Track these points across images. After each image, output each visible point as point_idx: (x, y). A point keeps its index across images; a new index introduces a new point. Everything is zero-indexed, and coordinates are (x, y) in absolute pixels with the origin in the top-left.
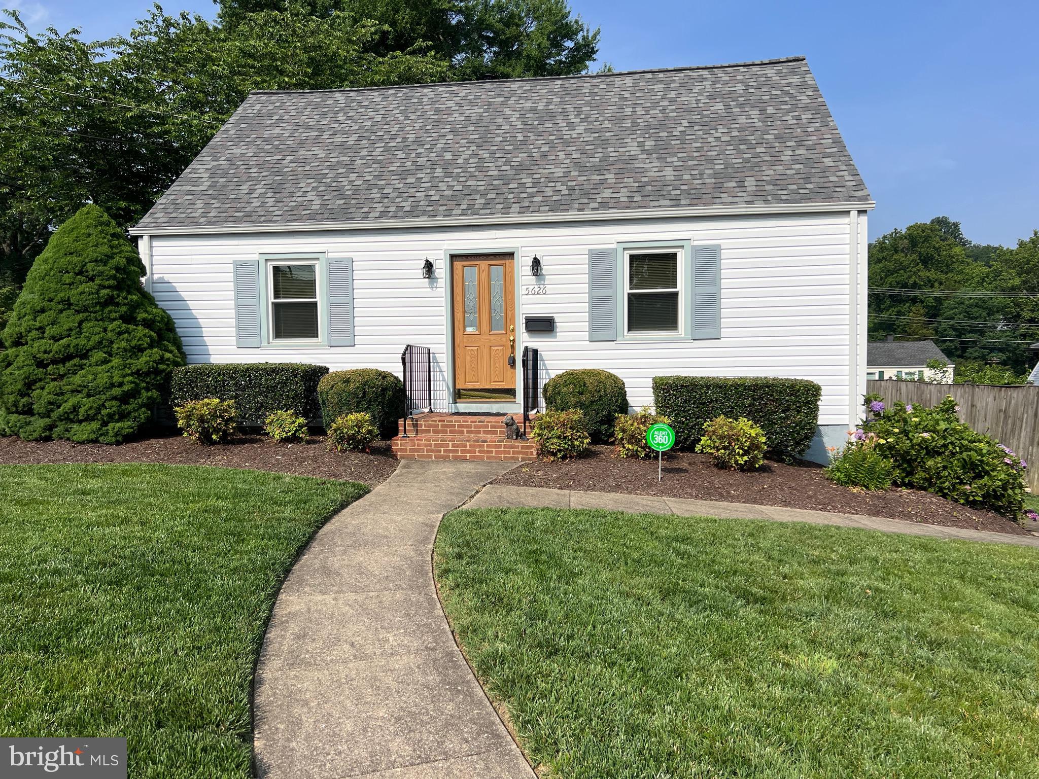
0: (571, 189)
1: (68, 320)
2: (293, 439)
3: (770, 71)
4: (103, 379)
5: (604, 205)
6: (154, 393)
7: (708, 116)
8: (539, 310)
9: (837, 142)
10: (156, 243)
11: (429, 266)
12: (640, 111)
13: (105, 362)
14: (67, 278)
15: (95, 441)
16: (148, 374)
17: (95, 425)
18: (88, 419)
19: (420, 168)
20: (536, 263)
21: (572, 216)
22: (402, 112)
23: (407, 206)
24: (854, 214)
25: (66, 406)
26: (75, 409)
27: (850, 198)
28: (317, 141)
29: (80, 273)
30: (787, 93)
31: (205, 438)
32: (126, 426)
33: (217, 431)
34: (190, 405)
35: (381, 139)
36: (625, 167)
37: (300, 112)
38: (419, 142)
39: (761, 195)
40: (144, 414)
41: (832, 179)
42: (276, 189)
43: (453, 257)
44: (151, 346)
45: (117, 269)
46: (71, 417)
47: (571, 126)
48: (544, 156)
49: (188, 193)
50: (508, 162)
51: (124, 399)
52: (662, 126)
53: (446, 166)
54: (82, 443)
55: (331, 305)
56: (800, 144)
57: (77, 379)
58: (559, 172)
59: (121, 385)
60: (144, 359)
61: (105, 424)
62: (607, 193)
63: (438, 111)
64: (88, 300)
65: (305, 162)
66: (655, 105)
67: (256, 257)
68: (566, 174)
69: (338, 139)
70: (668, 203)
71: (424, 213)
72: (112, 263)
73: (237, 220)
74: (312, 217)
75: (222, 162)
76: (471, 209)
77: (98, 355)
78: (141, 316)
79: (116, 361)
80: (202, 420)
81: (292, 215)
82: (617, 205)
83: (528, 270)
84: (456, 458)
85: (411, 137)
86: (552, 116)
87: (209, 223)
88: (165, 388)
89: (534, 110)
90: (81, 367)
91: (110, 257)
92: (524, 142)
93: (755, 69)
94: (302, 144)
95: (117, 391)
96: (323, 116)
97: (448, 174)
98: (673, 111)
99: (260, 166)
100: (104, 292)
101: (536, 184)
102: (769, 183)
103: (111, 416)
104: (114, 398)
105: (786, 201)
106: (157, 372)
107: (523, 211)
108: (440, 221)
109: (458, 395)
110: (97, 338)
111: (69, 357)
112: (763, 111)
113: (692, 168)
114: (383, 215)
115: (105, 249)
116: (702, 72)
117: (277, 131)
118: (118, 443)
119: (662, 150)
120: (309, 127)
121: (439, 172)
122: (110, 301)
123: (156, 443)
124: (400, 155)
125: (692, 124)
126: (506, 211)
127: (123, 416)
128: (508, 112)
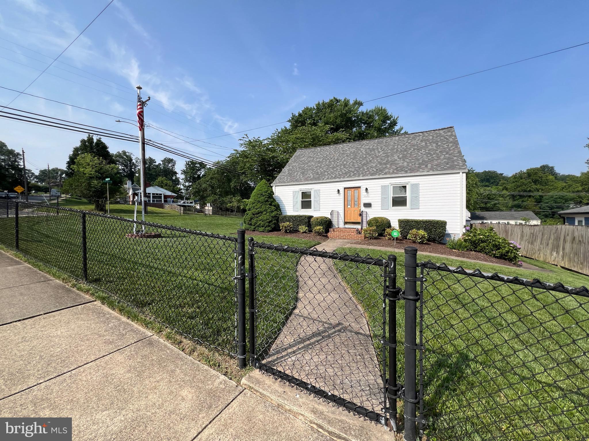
0: (377, 170)
1: (259, 205)
2: (305, 232)
3: (441, 132)
4: (265, 218)
5: (386, 174)
6: (275, 221)
7: (419, 147)
8: (367, 202)
9: (460, 152)
10: (276, 187)
11: (339, 191)
12: (399, 147)
13: (266, 214)
14: (259, 196)
15: (264, 231)
16: (274, 217)
17: (264, 228)
18: (263, 226)
19: (338, 166)
20: (367, 189)
21: (377, 176)
22: (334, 152)
23: (334, 176)
24: (461, 173)
25: (258, 224)
26: (260, 224)
27: (460, 169)
28: (313, 161)
29: (262, 195)
30: (446, 138)
31: (286, 232)
32: (269, 228)
33: (288, 230)
34: (283, 224)
35: (328, 159)
36: (393, 163)
37: (309, 154)
38: (338, 159)
39: (432, 169)
40: (273, 226)
41: (455, 163)
42: (303, 173)
43: (345, 188)
44: (275, 211)
45: (269, 194)
46: (258, 226)
47: (379, 152)
48: (370, 161)
49: (283, 175)
50: (361, 163)
51: (269, 222)
52: (405, 150)
53: (344, 165)
54: (261, 232)
55: (315, 201)
56: (447, 153)
57: (260, 218)
58: (374, 165)
59: (269, 219)
60: (273, 214)
61: (265, 228)
62: (387, 170)
63: (343, 151)
64: (263, 201)
65: (310, 166)
66: (404, 144)
67: (298, 190)
68: (376, 166)
69: (318, 160)
70: (404, 172)
71: (338, 177)
72: (268, 192)
73: (294, 181)
74: (311, 180)
75: (291, 167)
76: (350, 176)
77: (265, 213)
78: (273, 204)
79: (268, 214)
80: (285, 227)
81: (306, 180)
82: (389, 173)
83: (364, 191)
84: (343, 238)
85: (336, 158)
86: (374, 150)
87: (288, 182)
88: (277, 220)
89: (369, 148)
90: (261, 215)
91: (267, 191)
92: (365, 158)
93: (436, 131)
94: (309, 161)
95: (268, 221)
96: (314, 154)
97: (344, 167)
98: (409, 146)
99: (299, 168)
100: (266, 199)
101: (367, 169)
102: (435, 165)
103: (267, 226)
104: (268, 222)
105: (440, 170)
106: (276, 217)
107: (363, 176)
108: (342, 179)
109: (346, 223)
110: (264, 209)
111: (259, 213)
112: (437, 144)
113: (412, 162)
114: (328, 178)
115: (266, 189)
116: (419, 134)
117: (304, 159)
118: (268, 232)
119: (404, 158)
120: (311, 157)
121: (342, 167)
122: (267, 201)
123: (276, 232)
124: (333, 163)
125: (414, 149)
126: (359, 176)
127: (269, 226)
128: (362, 149)
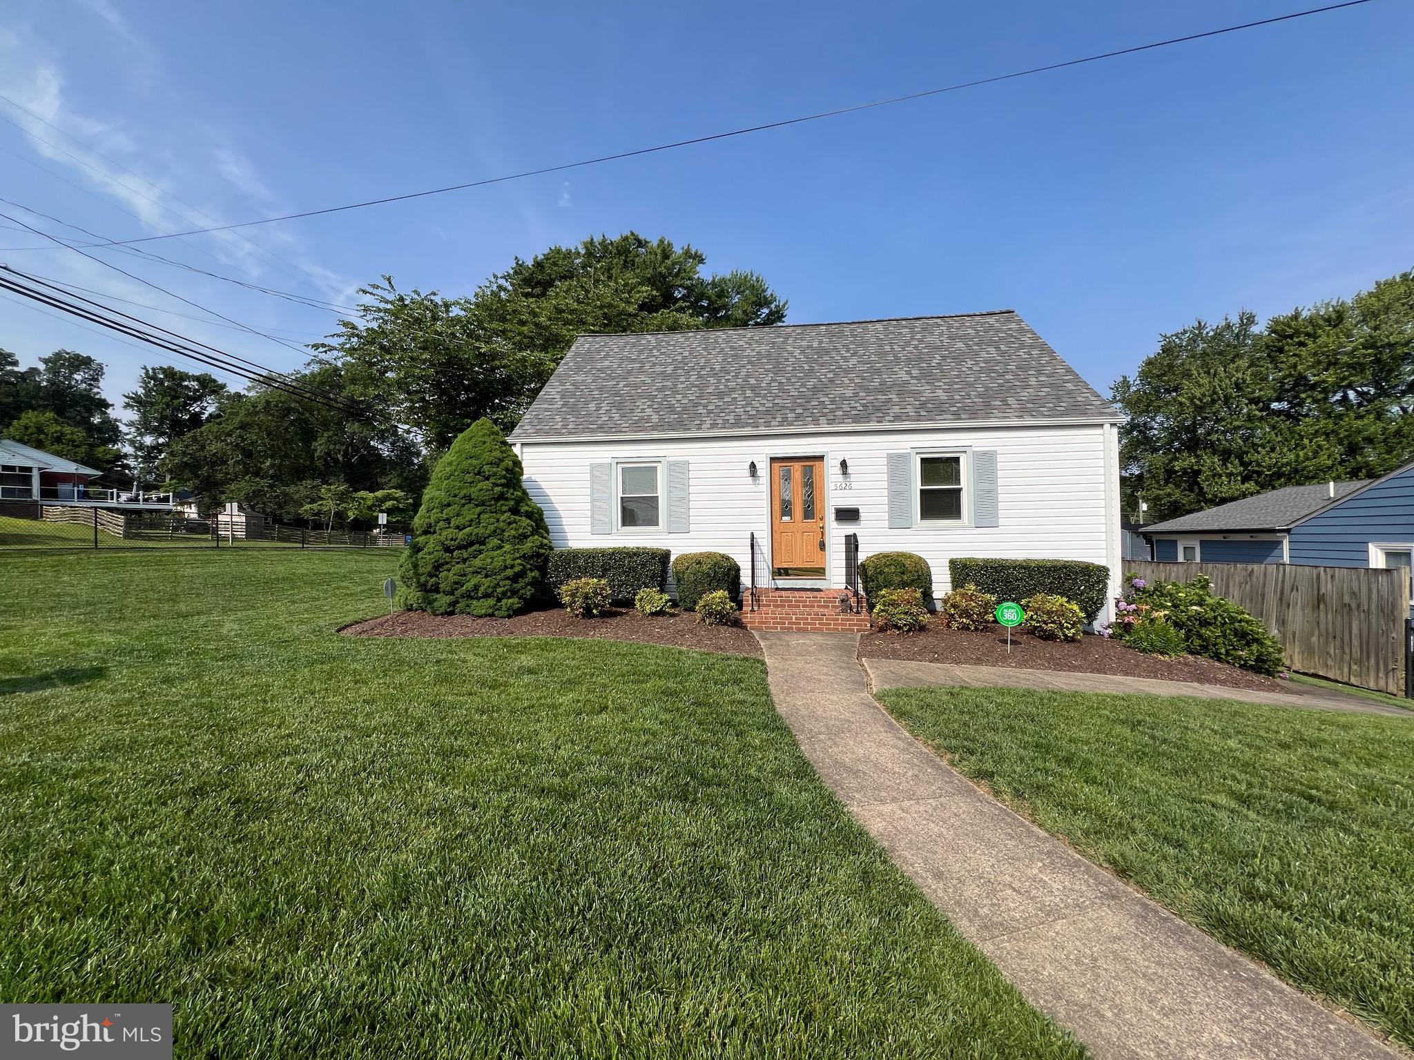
0: (864, 406)
1: (470, 513)
2: (660, 613)
3: (991, 320)
4: (498, 563)
5: (897, 418)
6: (536, 573)
7: (954, 352)
8: (847, 502)
9: (1069, 371)
10: (526, 449)
11: (753, 466)
12: (897, 349)
13: (500, 547)
14: (469, 478)
15: (492, 615)
16: (531, 557)
17: (491, 601)
18: (486, 596)
19: (733, 390)
20: (844, 464)
21: (873, 426)
22: (704, 349)
23: (731, 418)
24: (1107, 426)
25: (469, 586)
26: (476, 588)
27: (1102, 414)
28: (641, 370)
29: (479, 473)
30: (1012, 336)
31: (588, 613)
32: (514, 602)
33: (596, 606)
34: (573, 584)
35: (693, 369)
36: (902, 390)
37: (622, 349)
38: (723, 370)
39: (1023, 411)
40: (529, 592)
41: (1079, 399)
42: (619, 406)
43: (773, 460)
44: (532, 534)
45: (507, 470)
46: (468, 596)
47: (845, 359)
48: (831, 381)
49: (546, 410)
50: (803, 385)
51: (515, 578)
52: (920, 359)
53: (753, 388)
54: (480, 617)
55: (669, 498)
56: (1040, 373)
57: (477, 562)
58: (849, 393)
59: (512, 567)
60: (529, 544)
61: (499, 600)
62: (896, 409)
63: (732, 348)
64: (485, 496)
65: (636, 386)
66: (908, 344)
67: (609, 461)
68: (856, 395)
69: (659, 369)
70: (951, 417)
71: (747, 425)
72: (503, 465)
73: (593, 431)
74: (654, 428)
75: (568, 386)
76: (784, 421)
77: (495, 542)
78: (524, 509)
79: (507, 547)
80: (586, 597)
81: (637, 426)
82: (908, 418)
83: (837, 470)
84: (799, 630)
85: (718, 367)
86: (827, 352)
87: (570, 433)
88: (543, 569)
89: (810, 347)
90: (480, 552)
91: (501, 460)
92: (812, 370)
93: (977, 318)
94: (629, 372)
95: (509, 572)
96: (641, 352)
97: (758, 395)
98: (924, 348)
99: (600, 389)
100: (497, 489)
101: (833, 402)
102: (1028, 402)
103: (504, 593)
104: (508, 578)
105: (1049, 416)
106: (538, 555)
107: (830, 422)
108: (763, 431)
110: (492, 528)
111: (471, 544)
112: (998, 348)
113: (958, 390)
114: (713, 426)
115: (497, 454)
116: (936, 320)
117: (607, 363)
118: (509, 617)
119: (927, 376)
120: (633, 361)
121: (749, 393)
122: (501, 497)
123: (541, 616)
124: (712, 380)
125: (944, 358)
126: (815, 422)
127: (514, 593)
128: (790, 348)
